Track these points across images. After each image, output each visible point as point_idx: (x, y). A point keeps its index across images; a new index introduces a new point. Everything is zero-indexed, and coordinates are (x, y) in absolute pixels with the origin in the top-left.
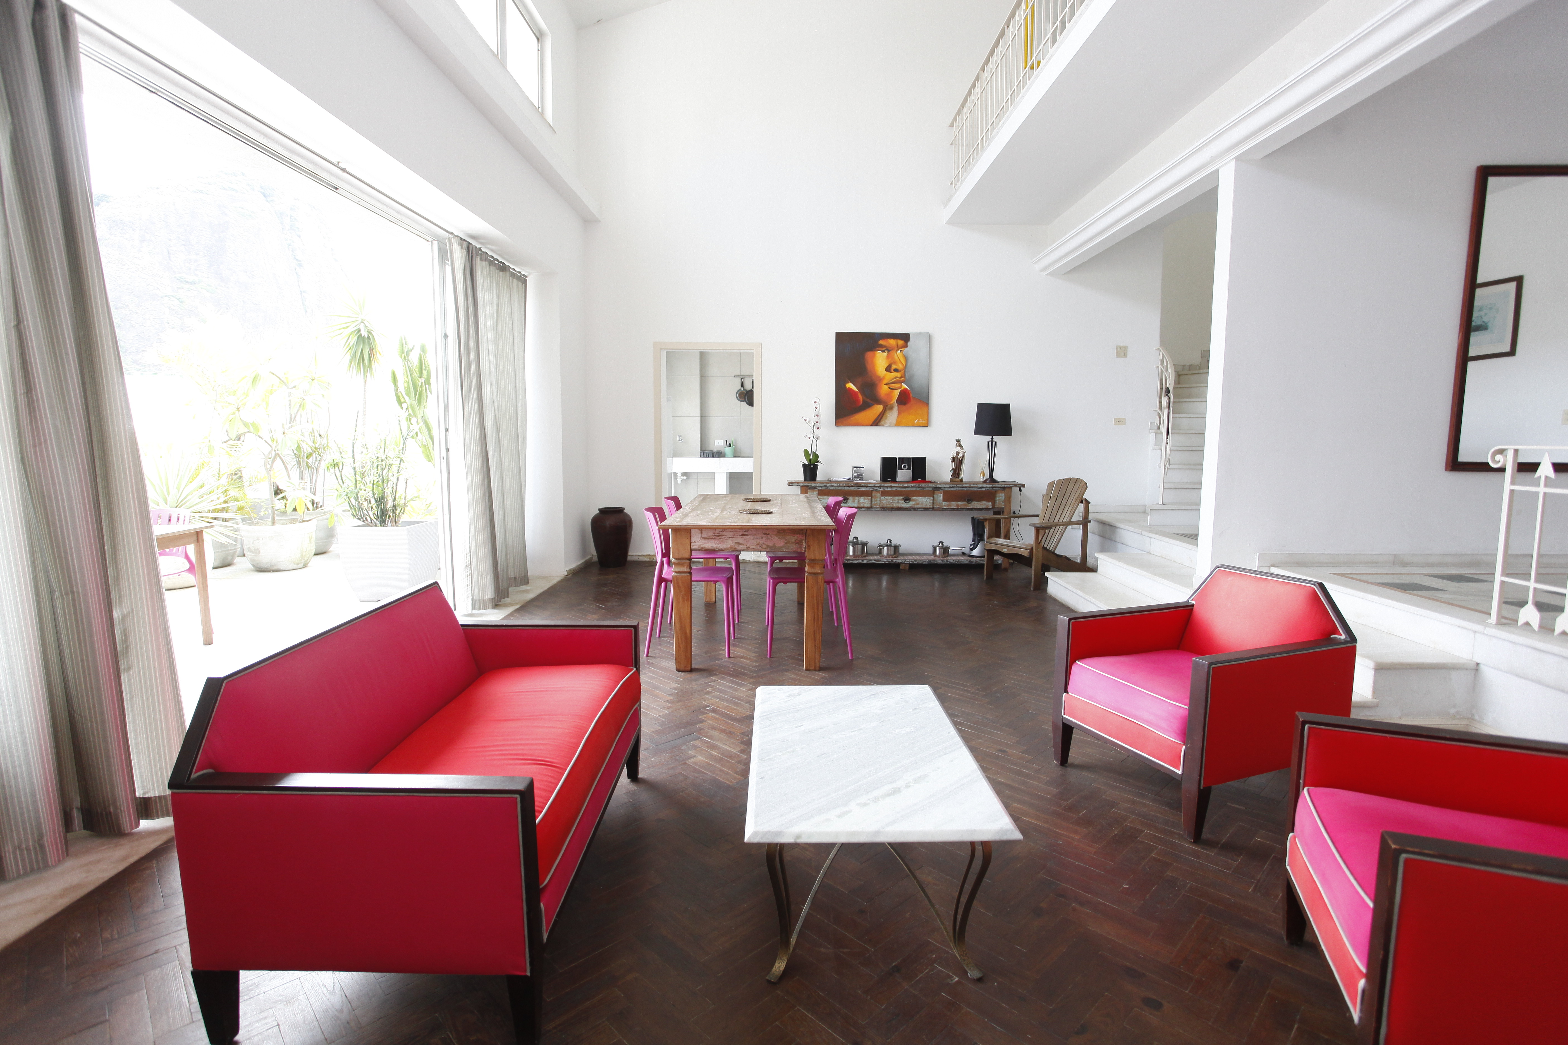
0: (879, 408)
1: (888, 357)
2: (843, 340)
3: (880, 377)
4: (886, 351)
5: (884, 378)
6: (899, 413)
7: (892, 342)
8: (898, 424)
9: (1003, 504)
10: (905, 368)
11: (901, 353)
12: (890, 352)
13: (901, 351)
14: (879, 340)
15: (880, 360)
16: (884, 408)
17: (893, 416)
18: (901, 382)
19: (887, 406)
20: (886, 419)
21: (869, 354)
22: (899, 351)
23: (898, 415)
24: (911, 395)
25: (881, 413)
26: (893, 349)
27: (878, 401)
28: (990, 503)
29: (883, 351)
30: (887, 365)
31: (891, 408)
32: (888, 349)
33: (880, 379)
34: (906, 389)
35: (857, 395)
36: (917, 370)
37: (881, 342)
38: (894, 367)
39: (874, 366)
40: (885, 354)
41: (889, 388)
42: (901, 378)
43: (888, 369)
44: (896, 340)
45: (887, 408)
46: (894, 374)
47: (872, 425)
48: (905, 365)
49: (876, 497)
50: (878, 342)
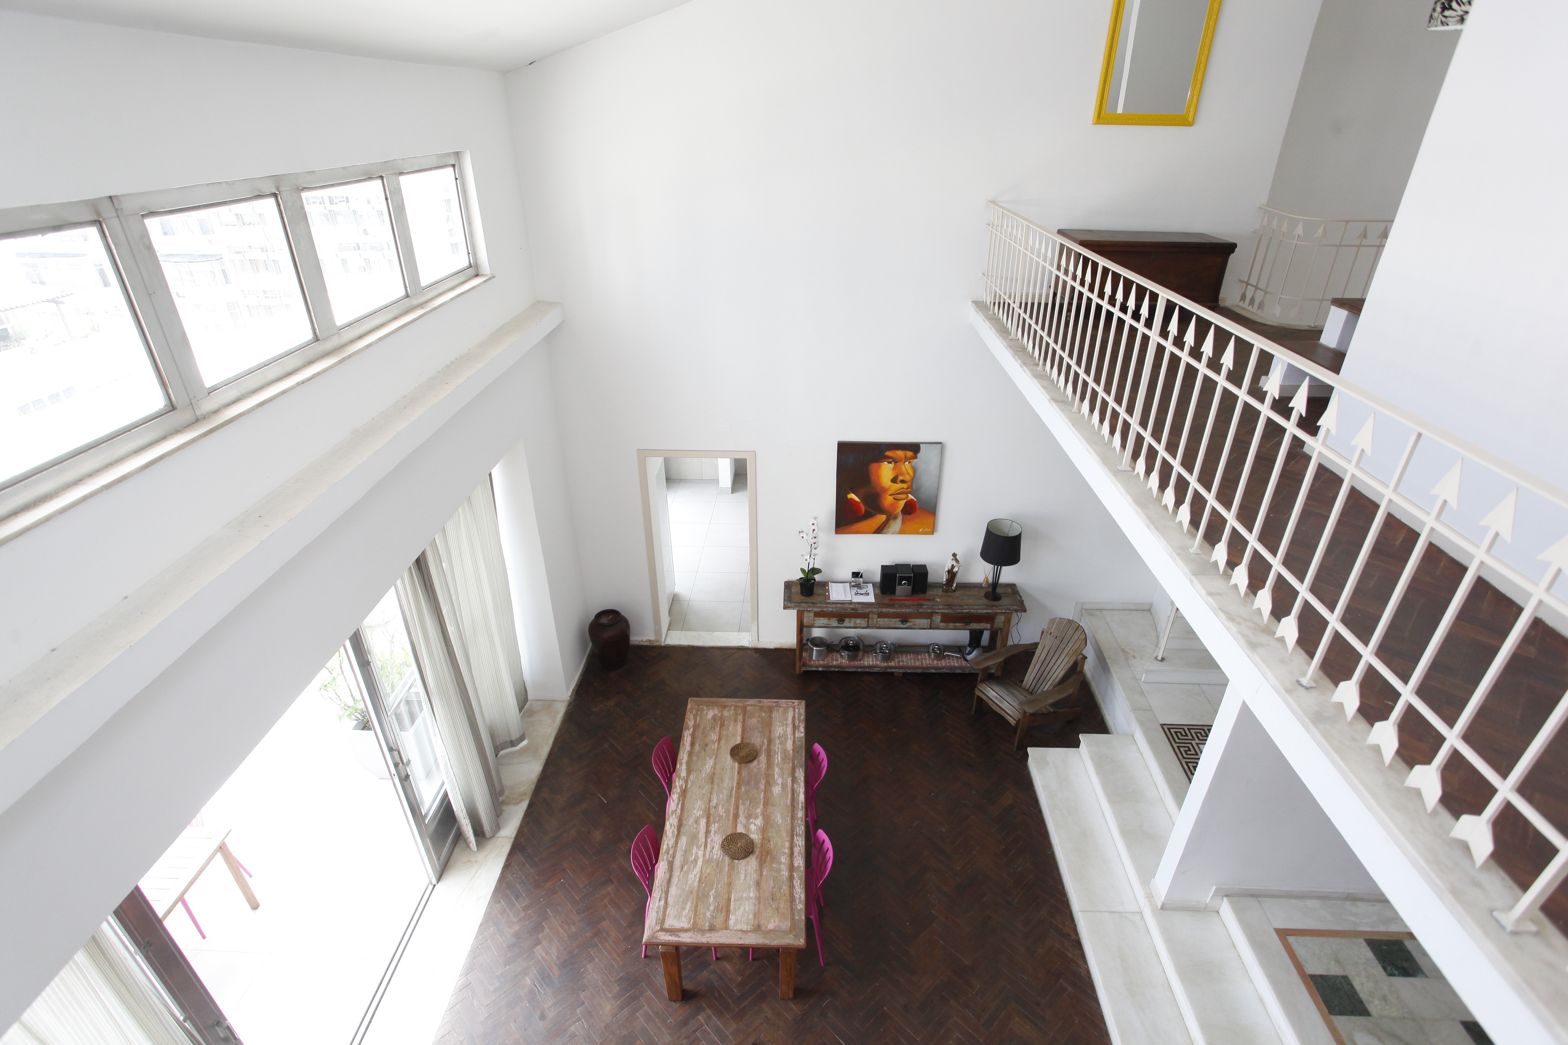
0: (883, 518)
1: (894, 469)
2: (845, 450)
3: (884, 488)
4: (893, 463)
5: (889, 489)
6: (903, 522)
7: (900, 453)
8: (902, 532)
9: (1002, 625)
10: (913, 479)
11: (909, 465)
12: (897, 463)
13: (909, 462)
14: (886, 452)
15: (885, 472)
16: (887, 517)
17: (897, 524)
18: (907, 493)
19: (891, 516)
20: (889, 527)
21: (873, 466)
22: (907, 463)
23: (902, 524)
24: (917, 506)
25: (884, 522)
26: (900, 461)
27: (881, 511)
28: (989, 625)
29: (890, 463)
30: (893, 476)
31: (895, 518)
32: (895, 461)
33: (885, 490)
34: (912, 500)
35: (860, 506)
36: (926, 481)
37: (888, 453)
38: (901, 478)
39: (878, 476)
40: (892, 466)
41: (894, 499)
42: (908, 488)
43: (894, 480)
44: (904, 451)
45: (891, 517)
46: (898, 486)
47: (874, 533)
48: (912, 476)
49: (872, 618)
50: (884, 453)
